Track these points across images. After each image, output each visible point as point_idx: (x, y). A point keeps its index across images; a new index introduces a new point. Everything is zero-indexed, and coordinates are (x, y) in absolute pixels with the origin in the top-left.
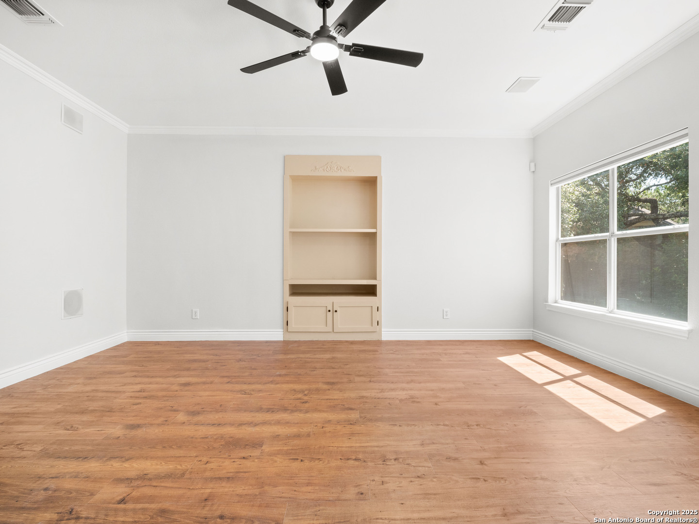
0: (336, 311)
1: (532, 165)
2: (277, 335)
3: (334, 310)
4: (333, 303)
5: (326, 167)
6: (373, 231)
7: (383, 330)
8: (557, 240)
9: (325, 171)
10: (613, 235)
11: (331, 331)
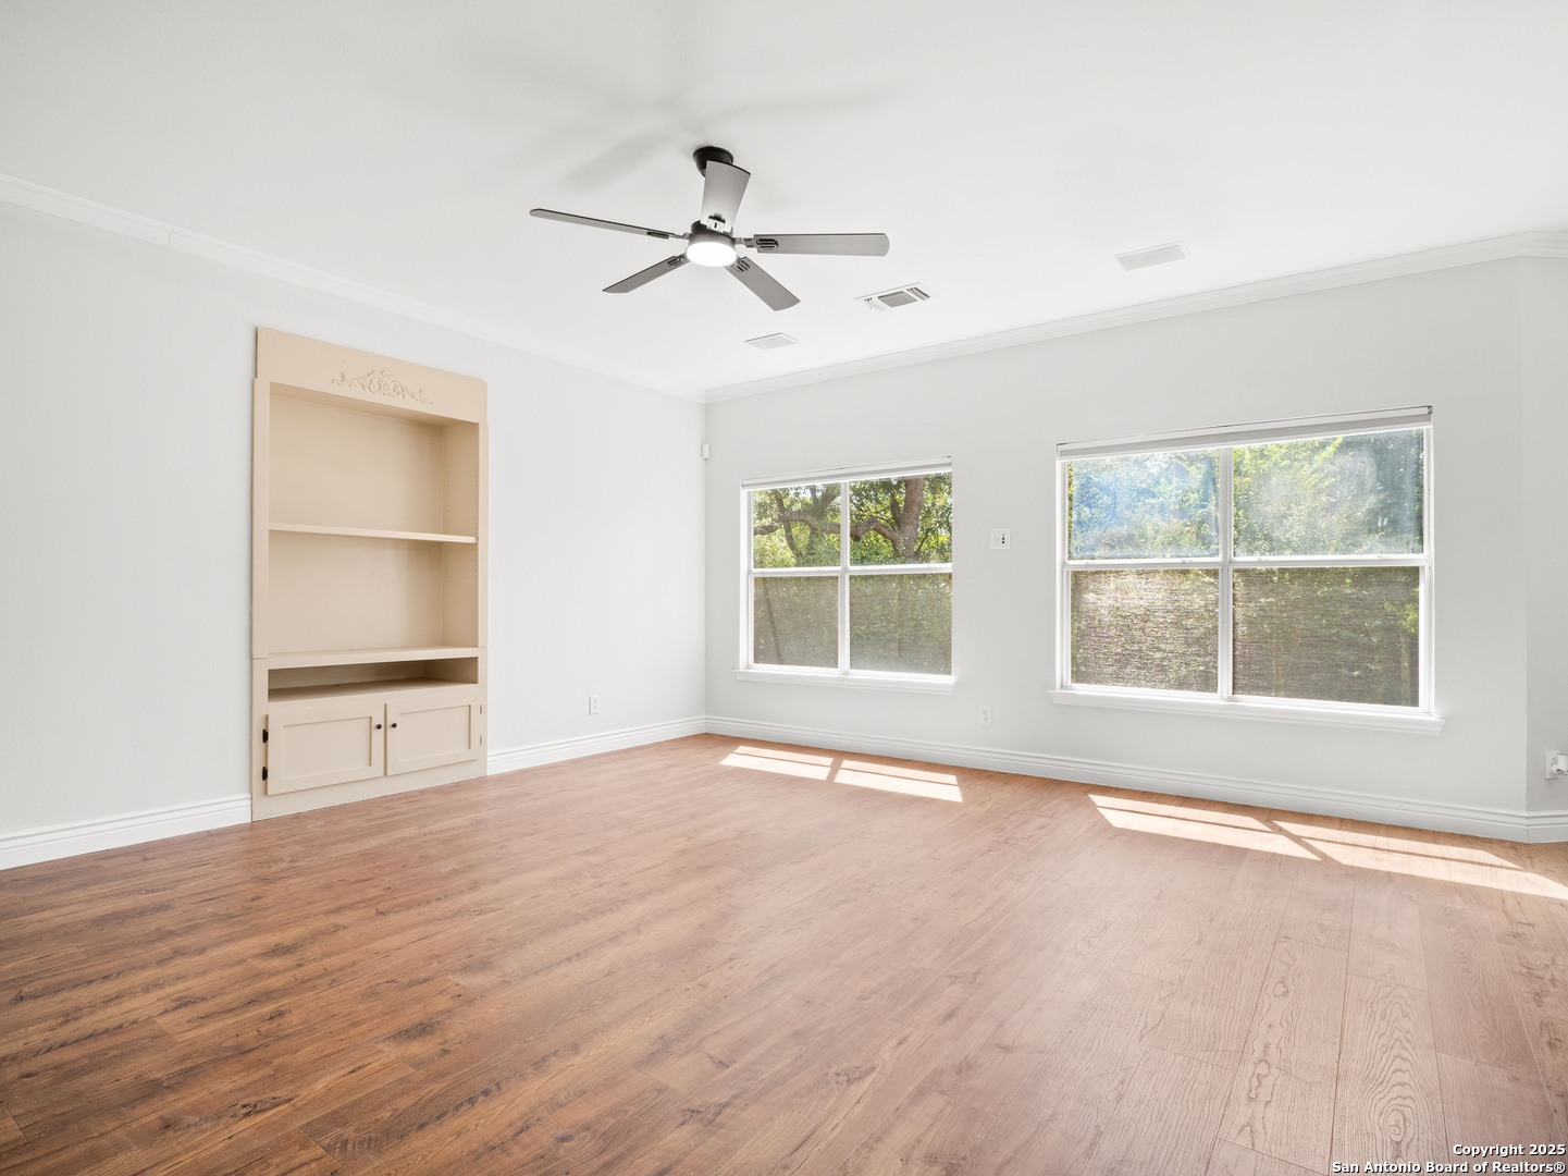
0: (394, 726)
1: (706, 447)
2: (232, 809)
3: (390, 723)
4: (386, 706)
5: (368, 381)
6: (470, 540)
7: (489, 754)
8: (749, 572)
9: (367, 389)
10: (846, 570)
11: (381, 773)
